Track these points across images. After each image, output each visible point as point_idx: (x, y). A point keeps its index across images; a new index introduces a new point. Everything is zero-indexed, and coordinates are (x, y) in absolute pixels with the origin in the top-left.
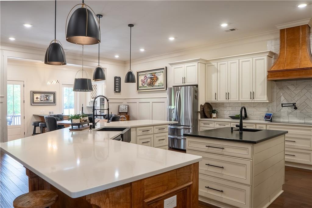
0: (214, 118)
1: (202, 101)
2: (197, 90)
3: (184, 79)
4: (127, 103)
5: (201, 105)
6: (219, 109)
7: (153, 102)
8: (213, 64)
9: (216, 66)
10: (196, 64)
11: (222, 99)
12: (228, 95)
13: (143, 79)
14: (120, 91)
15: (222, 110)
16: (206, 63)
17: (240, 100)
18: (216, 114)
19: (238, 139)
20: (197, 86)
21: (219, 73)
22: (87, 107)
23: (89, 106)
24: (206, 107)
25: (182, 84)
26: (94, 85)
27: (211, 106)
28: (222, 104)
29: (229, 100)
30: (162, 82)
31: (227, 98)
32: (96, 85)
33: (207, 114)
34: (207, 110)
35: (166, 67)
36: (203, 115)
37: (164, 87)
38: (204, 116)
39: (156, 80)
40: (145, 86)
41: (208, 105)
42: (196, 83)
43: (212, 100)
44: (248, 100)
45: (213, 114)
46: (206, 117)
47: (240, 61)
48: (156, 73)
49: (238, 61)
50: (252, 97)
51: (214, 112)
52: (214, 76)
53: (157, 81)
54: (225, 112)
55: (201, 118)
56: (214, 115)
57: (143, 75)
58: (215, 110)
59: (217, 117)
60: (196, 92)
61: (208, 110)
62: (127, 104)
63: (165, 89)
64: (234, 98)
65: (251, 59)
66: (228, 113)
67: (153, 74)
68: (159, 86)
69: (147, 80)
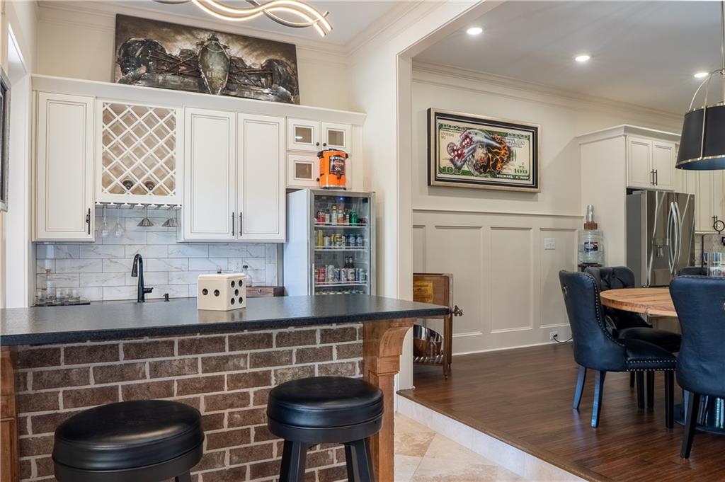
7: (492, 229)
10: (672, 145)
30: (527, 168)
37: (531, 182)
39: (505, 159)
40: (465, 168)
48: (506, 135)
53: (511, 162)
57: (457, 128)
67: (495, 136)
68: (514, 178)
69: (474, 150)
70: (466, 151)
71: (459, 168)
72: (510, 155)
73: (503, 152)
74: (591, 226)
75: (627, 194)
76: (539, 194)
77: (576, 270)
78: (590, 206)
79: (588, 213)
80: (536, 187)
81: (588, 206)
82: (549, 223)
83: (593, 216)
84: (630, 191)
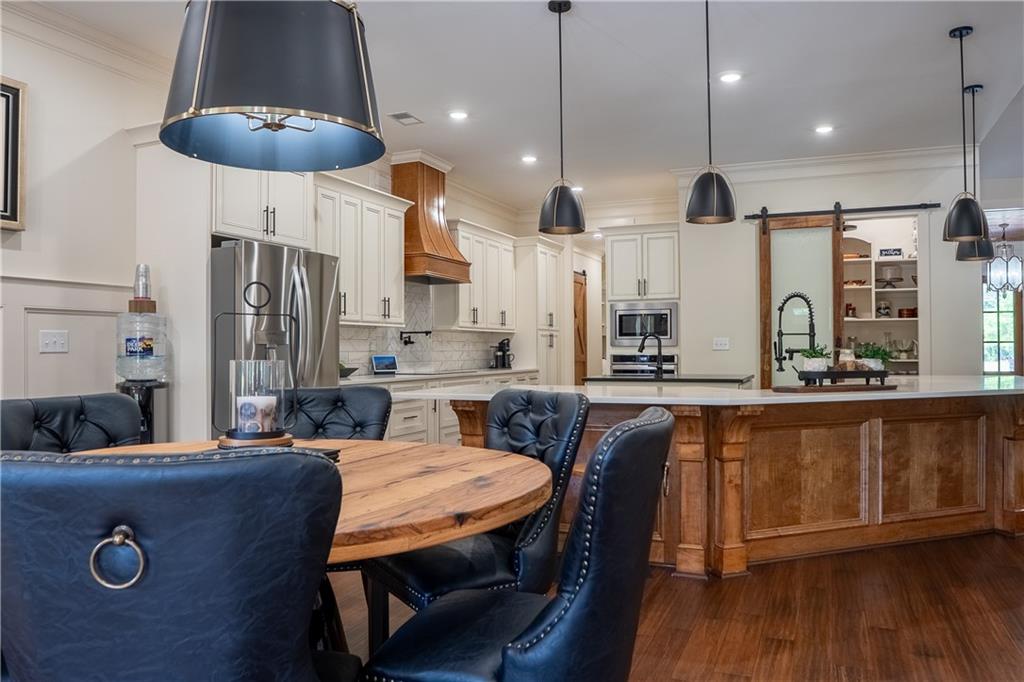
3: (271, 216)
17: (364, 319)
29: (346, 317)
74: (143, 306)
75: (213, 247)
76: (23, 233)
77: (114, 390)
78: (142, 266)
79: (137, 280)
80: (13, 217)
81: (139, 266)
82: (51, 297)
83: (146, 287)
84: (217, 241)
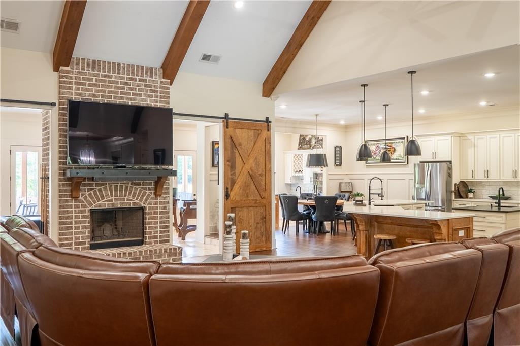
0: (470, 198)
1: (456, 180)
2: (450, 167)
3: (434, 154)
4: (350, 179)
5: (455, 184)
6: (476, 188)
7: (388, 179)
8: (469, 138)
9: (473, 140)
10: (449, 137)
11: (480, 177)
12: (487, 173)
13: (374, 150)
14: (340, 165)
15: (479, 190)
16: (461, 136)
17: (501, 179)
18: (472, 194)
19: (497, 210)
20: (450, 162)
21: (476, 148)
22: (286, 184)
23: (288, 183)
24: (461, 186)
25: (432, 160)
26: (299, 155)
27: (466, 184)
28: (480, 183)
29: (489, 178)
30: (402, 154)
31: (486, 176)
32: (302, 155)
33: (462, 194)
34: (462, 189)
35: (407, 137)
36: (458, 194)
37: (404, 160)
38: (459, 196)
39: (393, 152)
40: (377, 158)
41: (463, 183)
42: (450, 160)
43: (468, 178)
44: (510, 178)
45: (469, 194)
46: (461, 197)
47: (502, 136)
48: (393, 143)
49: (499, 136)
50: (515, 176)
51: (470, 191)
52: (470, 152)
53: (395, 153)
54: (484, 192)
55: (455, 198)
56: (471, 195)
57: (374, 144)
58: (472, 190)
59: (474, 198)
60: (450, 169)
61: (464, 189)
62: (350, 181)
63: (406, 163)
64: (493, 176)
65: (513, 135)
66: (488, 192)
67: (388, 144)
68: (396, 159)
69: (380, 151)
70: (377, 151)
71: (375, 158)
72: (394, 150)
73: (391, 150)
